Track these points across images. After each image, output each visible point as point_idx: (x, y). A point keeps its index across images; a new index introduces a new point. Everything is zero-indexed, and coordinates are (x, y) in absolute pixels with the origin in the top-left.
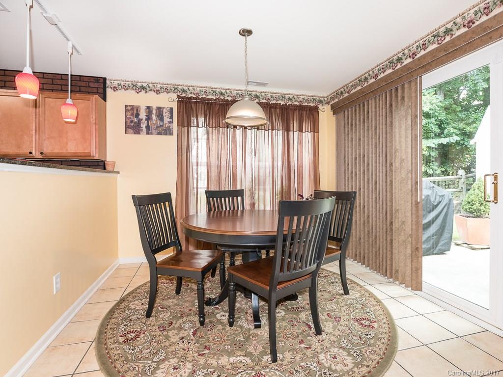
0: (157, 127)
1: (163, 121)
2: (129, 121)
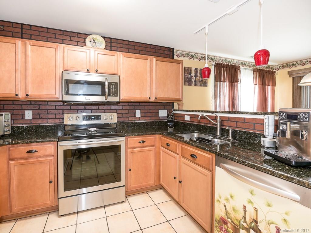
0: (200, 82)
2: (186, 77)
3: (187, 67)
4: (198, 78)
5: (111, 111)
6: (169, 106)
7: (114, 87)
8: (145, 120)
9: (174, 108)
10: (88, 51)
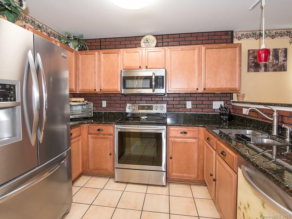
0: (273, 65)
1: (278, 60)
2: (250, 62)
3: (252, 50)
4: (271, 61)
5: (162, 102)
6: (226, 97)
7: (161, 80)
8: (196, 112)
9: (233, 99)
10: (140, 51)
